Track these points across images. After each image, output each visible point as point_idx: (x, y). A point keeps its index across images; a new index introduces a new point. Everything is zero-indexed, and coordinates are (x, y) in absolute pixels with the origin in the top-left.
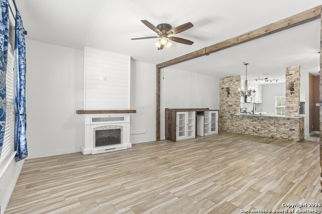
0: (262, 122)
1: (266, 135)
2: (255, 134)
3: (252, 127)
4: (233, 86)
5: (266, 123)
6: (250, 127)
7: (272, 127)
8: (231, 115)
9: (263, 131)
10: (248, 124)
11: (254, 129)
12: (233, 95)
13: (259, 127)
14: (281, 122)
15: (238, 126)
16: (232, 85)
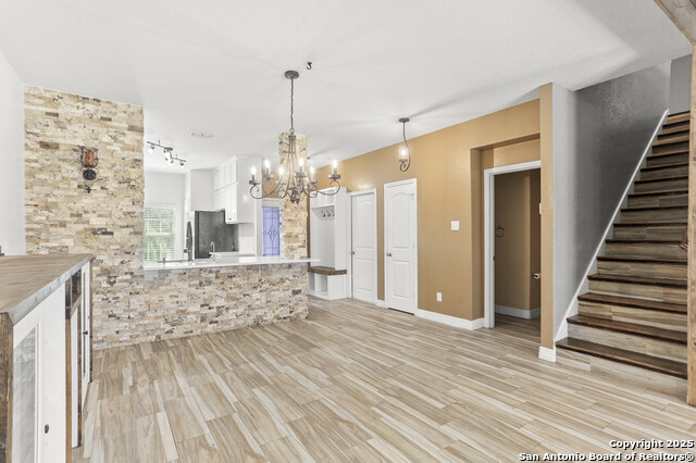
0: (228, 284)
1: (240, 322)
2: (210, 328)
3: (197, 308)
4: (116, 147)
5: (239, 287)
6: (191, 309)
7: (256, 295)
8: (106, 272)
9: (231, 311)
10: (183, 298)
11: (205, 311)
12: (112, 185)
13: (222, 302)
14: (276, 277)
15: (143, 315)
16: (106, 139)
